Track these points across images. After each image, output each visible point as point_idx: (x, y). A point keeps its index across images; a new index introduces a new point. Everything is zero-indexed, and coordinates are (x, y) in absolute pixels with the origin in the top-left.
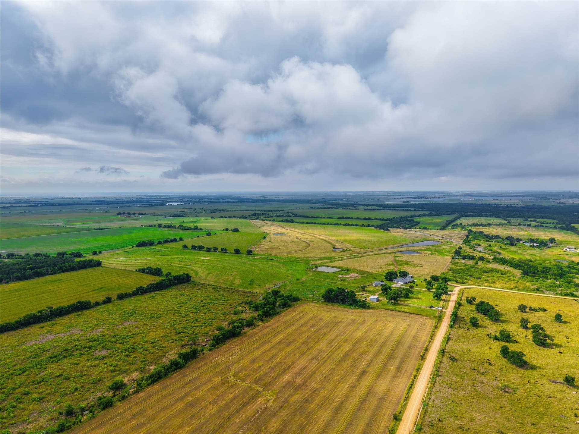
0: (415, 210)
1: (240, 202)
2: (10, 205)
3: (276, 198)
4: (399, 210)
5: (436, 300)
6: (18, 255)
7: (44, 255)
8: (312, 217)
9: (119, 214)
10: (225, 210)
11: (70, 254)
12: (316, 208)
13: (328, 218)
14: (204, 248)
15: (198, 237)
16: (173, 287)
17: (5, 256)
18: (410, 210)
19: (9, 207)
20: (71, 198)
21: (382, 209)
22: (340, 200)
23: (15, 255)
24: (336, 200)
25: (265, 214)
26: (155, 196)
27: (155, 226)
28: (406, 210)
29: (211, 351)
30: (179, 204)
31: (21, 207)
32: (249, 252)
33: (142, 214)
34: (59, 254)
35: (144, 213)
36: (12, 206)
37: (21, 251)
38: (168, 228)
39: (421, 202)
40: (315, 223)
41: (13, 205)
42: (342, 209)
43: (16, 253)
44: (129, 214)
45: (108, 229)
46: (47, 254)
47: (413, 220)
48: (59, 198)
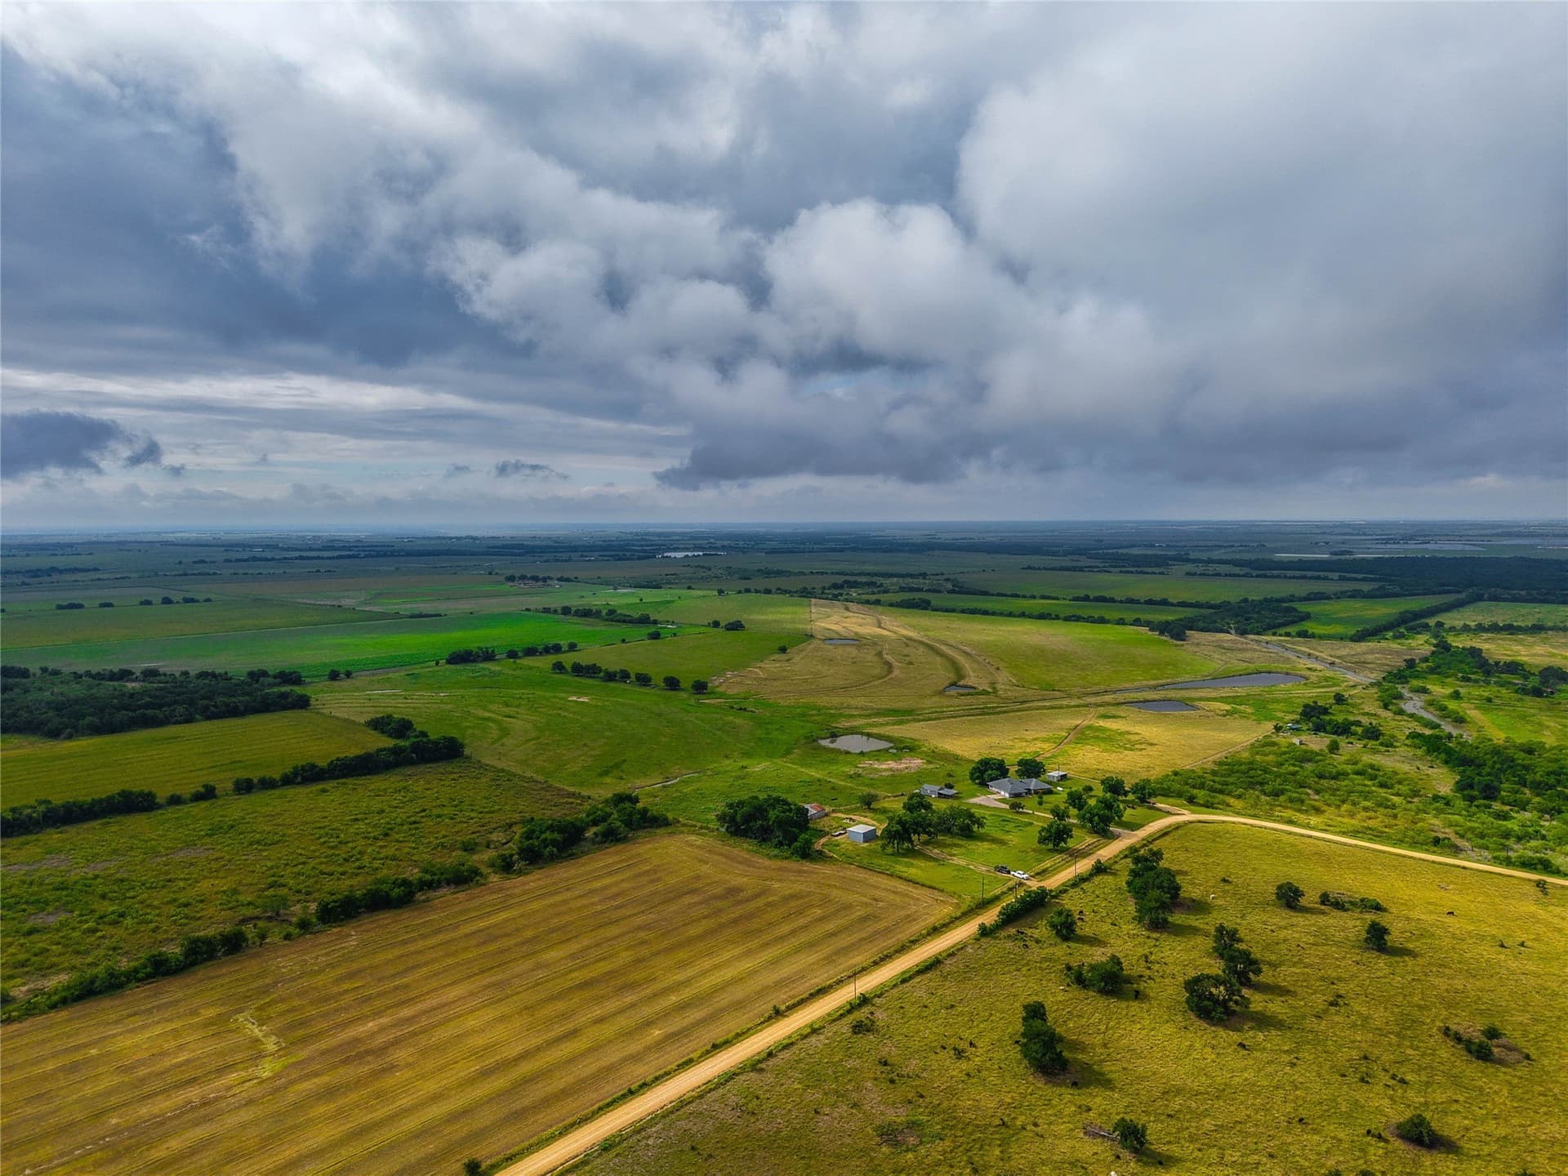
0: (1341, 579)
1: (854, 549)
2: (297, 554)
3: (965, 539)
4: (1290, 578)
5: (1050, 850)
6: (165, 675)
7: (220, 675)
8: (999, 595)
9: (511, 579)
10: (786, 572)
11: (275, 677)
12: (1045, 569)
13: (1043, 597)
14: (601, 671)
15: (623, 641)
16: (397, 771)
17: (138, 674)
18: (1326, 578)
19: (296, 558)
20: (453, 538)
21: (1238, 575)
22: (1145, 545)
23: (160, 675)
24: (1133, 546)
25: (873, 584)
26: (653, 534)
27: (555, 611)
28: (1311, 578)
29: (289, 939)
30: (690, 554)
31: (322, 558)
32: (700, 687)
33: (568, 580)
34: (251, 674)
35: (572, 578)
36: (301, 558)
37: (171, 666)
38: (582, 616)
39: (1399, 553)
40: (986, 613)
41: (305, 554)
42: (1121, 572)
43: (161, 670)
44: (535, 579)
45: (440, 615)
46: (226, 673)
47: (1294, 610)
48: (431, 538)
